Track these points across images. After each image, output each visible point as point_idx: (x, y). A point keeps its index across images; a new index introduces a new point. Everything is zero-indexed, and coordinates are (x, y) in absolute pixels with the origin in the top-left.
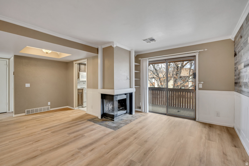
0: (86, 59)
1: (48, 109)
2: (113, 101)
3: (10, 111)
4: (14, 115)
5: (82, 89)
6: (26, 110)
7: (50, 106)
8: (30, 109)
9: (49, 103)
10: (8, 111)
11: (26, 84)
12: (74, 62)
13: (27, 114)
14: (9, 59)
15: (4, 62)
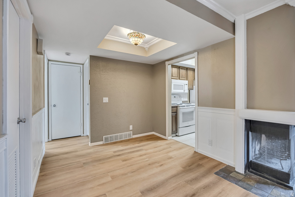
0: (196, 53)
1: (130, 135)
2: (286, 139)
3: (85, 135)
4: (90, 143)
5: (177, 107)
6: (104, 137)
7: (132, 132)
8: (109, 136)
9: (131, 127)
10: (82, 135)
11: (104, 98)
12: (167, 63)
13: (105, 142)
14: (83, 64)
15: (77, 68)
